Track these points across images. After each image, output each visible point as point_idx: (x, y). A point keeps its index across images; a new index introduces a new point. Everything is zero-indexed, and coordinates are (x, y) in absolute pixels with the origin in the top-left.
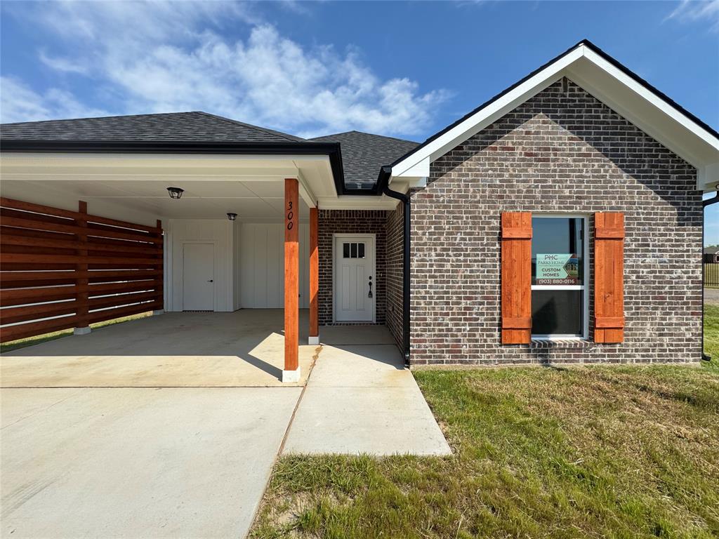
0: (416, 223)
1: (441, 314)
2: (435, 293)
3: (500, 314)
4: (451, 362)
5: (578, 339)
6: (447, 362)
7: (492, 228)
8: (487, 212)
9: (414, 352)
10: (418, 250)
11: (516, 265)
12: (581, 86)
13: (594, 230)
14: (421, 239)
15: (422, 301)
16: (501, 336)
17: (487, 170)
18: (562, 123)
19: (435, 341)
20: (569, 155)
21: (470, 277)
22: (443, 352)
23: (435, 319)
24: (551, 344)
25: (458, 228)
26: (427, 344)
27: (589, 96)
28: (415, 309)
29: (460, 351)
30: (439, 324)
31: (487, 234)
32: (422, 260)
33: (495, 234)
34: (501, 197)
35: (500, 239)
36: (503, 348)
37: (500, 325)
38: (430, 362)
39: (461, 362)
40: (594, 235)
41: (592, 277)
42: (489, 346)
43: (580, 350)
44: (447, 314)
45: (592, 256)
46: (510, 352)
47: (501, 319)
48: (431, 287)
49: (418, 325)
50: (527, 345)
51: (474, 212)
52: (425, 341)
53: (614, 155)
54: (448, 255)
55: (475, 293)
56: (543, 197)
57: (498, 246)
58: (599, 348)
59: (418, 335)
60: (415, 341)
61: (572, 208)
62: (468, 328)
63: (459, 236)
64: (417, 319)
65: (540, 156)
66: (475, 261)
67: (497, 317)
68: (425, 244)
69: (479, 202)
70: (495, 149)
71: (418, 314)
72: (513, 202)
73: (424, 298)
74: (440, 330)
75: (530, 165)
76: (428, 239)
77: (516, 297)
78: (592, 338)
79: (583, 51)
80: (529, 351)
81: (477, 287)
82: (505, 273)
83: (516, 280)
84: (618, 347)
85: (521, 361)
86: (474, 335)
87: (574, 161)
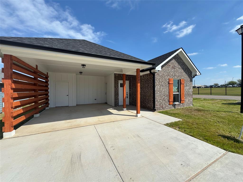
0: (156, 80)
1: (160, 99)
2: (159, 95)
3: (169, 99)
4: (162, 109)
5: (178, 103)
6: (161, 109)
7: (167, 81)
8: (167, 78)
9: (156, 108)
10: (157, 86)
11: (171, 89)
12: (179, 55)
13: (181, 82)
14: (157, 83)
15: (157, 97)
16: (169, 103)
17: (167, 69)
18: (177, 61)
19: (159, 105)
20: (177, 68)
21: (164, 91)
22: (160, 107)
23: (159, 101)
24: (176, 104)
25: (163, 81)
26: (158, 106)
27: (180, 57)
28: (156, 98)
29: (163, 107)
30: (160, 102)
31: (167, 82)
32: (157, 88)
33: (168, 82)
34: (169, 75)
35: (169, 83)
36: (169, 106)
37: (169, 101)
38: (159, 110)
39: (163, 109)
40: (181, 83)
41: (180, 91)
42: (167, 105)
43: (179, 105)
44: (161, 99)
45: (180, 87)
46: (170, 106)
47: (169, 100)
48: (158, 94)
49: (157, 102)
50: (172, 105)
51: (165, 78)
52: (158, 105)
53: (183, 69)
54: (161, 87)
55: (165, 95)
56: (174, 76)
57: (168, 85)
58: (182, 104)
59: (157, 104)
60: (156, 105)
61: (178, 78)
62: (164, 102)
63: (163, 83)
64: (156, 101)
65: (173, 68)
66: (165, 88)
67: (168, 99)
68: (157, 84)
69: (165, 76)
70: (168, 65)
71: (156, 100)
72: (170, 76)
73: (157, 96)
74: (160, 103)
75: (172, 69)
76: (158, 83)
77: (171, 95)
78: (180, 102)
79: (181, 49)
80: (173, 106)
81: (165, 93)
82: (170, 90)
83: (171, 92)
84: (184, 104)
85: (172, 108)
86: (165, 103)
87: (178, 69)
